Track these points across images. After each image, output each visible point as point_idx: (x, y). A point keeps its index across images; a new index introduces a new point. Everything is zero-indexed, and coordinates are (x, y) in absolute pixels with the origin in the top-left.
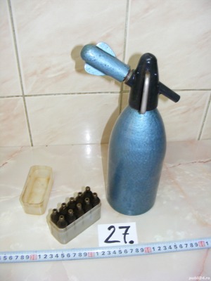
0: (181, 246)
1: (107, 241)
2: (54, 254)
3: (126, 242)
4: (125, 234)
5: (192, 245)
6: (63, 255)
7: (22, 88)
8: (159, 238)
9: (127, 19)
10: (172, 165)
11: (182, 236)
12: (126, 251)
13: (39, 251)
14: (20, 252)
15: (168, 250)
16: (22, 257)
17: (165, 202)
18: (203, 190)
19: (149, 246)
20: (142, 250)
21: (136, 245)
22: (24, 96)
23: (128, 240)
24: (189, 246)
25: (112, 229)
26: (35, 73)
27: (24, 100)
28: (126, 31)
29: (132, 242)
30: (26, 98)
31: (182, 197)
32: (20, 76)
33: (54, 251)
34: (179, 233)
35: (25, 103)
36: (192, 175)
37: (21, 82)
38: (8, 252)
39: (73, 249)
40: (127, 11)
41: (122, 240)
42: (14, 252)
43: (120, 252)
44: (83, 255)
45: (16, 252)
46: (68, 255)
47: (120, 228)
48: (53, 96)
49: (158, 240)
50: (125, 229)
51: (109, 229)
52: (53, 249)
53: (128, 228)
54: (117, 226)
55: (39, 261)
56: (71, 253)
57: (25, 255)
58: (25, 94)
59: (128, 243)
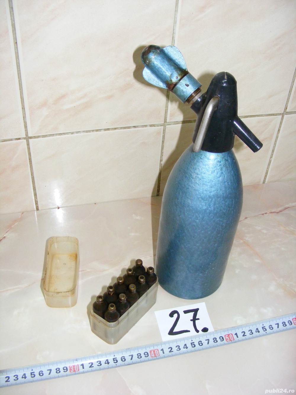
0: (271, 327)
1: (171, 333)
2: (103, 360)
3: (197, 331)
4: (194, 319)
5: (284, 324)
6: (115, 360)
7: (26, 127)
8: (239, 320)
9: (175, 22)
11: (269, 314)
12: (200, 343)
13: (81, 359)
14: (53, 363)
15: (255, 333)
16: (58, 370)
17: (237, 271)
18: (283, 249)
19: (230, 332)
20: (222, 339)
21: (213, 333)
22: (28, 138)
23: (200, 328)
24: (281, 325)
25: (176, 315)
26: (44, 104)
27: (28, 144)
28: (173, 38)
29: (205, 330)
30: (30, 140)
31: (258, 261)
32: (23, 108)
33: (102, 355)
34: (264, 311)
35: (29, 149)
36: (265, 231)
37: (24, 117)
38: (36, 366)
39: (128, 349)
40: (176, 11)
41: (192, 329)
42: (44, 365)
43: (193, 345)
45: (49, 364)
46: (123, 359)
47: (186, 312)
48: (70, 135)
49: (239, 323)
50: (192, 314)
51: (171, 315)
52: (100, 353)
53: (196, 311)
54: (181, 310)
55: (84, 373)
56: (127, 356)
57: (61, 367)
58: (30, 135)
59: (201, 332)
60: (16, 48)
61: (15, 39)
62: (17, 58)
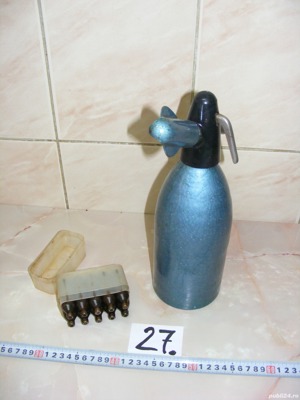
0: (240, 368)
1: (139, 347)
2: (66, 354)
3: (164, 352)
4: (167, 340)
5: (256, 369)
6: (77, 357)
7: (56, 130)
8: (211, 353)
9: (196, 47)
10: (252, 255)
11: (245, 355)
12: (162, 364)
13: (48, 347)
14: (22, 344)
15: (221, 370)
16: (25, 352)
17: (231, 305)
18: (290, 294)
19: (195, 363)
20: (185, 366)
21: (178, 358)
22: (58, 141)
23: (168, 350)
24: (252, 369)
25: (150, 332)
26: (72, 112)
27: (58, 146)
28: (194, 63)
29: (173, 353)
30: (61, 144)
31: (258, 300)
32: (54, 113)
33: (66, 349)
34: (242, 351)
35: (59, 151)
36: (278, 272)
37: (55, 122)
38: (8, 343)
39: (91, 351)
40: (197, 36)
41: (160, 349)
42: (15, 344)
43: (154, 363)
44: (103, 360)
45: (18, 344)
46: (85, 358)
47: (161, 331)
48: (96, 144)
49: (210, 355)
50: (167, 334)
51: (146, 331)
52: (66, 347)
53: (171, 333)
54: (157, 329)
55: (45, 360)
56: (89, 356)
57: (29, 349)
58: (60, 138)
59: (167, 354)
60: (47, 59)
61: (46, 51)
62: (48, 68)
